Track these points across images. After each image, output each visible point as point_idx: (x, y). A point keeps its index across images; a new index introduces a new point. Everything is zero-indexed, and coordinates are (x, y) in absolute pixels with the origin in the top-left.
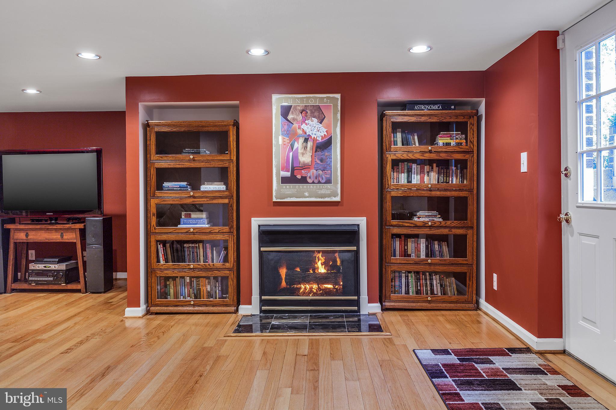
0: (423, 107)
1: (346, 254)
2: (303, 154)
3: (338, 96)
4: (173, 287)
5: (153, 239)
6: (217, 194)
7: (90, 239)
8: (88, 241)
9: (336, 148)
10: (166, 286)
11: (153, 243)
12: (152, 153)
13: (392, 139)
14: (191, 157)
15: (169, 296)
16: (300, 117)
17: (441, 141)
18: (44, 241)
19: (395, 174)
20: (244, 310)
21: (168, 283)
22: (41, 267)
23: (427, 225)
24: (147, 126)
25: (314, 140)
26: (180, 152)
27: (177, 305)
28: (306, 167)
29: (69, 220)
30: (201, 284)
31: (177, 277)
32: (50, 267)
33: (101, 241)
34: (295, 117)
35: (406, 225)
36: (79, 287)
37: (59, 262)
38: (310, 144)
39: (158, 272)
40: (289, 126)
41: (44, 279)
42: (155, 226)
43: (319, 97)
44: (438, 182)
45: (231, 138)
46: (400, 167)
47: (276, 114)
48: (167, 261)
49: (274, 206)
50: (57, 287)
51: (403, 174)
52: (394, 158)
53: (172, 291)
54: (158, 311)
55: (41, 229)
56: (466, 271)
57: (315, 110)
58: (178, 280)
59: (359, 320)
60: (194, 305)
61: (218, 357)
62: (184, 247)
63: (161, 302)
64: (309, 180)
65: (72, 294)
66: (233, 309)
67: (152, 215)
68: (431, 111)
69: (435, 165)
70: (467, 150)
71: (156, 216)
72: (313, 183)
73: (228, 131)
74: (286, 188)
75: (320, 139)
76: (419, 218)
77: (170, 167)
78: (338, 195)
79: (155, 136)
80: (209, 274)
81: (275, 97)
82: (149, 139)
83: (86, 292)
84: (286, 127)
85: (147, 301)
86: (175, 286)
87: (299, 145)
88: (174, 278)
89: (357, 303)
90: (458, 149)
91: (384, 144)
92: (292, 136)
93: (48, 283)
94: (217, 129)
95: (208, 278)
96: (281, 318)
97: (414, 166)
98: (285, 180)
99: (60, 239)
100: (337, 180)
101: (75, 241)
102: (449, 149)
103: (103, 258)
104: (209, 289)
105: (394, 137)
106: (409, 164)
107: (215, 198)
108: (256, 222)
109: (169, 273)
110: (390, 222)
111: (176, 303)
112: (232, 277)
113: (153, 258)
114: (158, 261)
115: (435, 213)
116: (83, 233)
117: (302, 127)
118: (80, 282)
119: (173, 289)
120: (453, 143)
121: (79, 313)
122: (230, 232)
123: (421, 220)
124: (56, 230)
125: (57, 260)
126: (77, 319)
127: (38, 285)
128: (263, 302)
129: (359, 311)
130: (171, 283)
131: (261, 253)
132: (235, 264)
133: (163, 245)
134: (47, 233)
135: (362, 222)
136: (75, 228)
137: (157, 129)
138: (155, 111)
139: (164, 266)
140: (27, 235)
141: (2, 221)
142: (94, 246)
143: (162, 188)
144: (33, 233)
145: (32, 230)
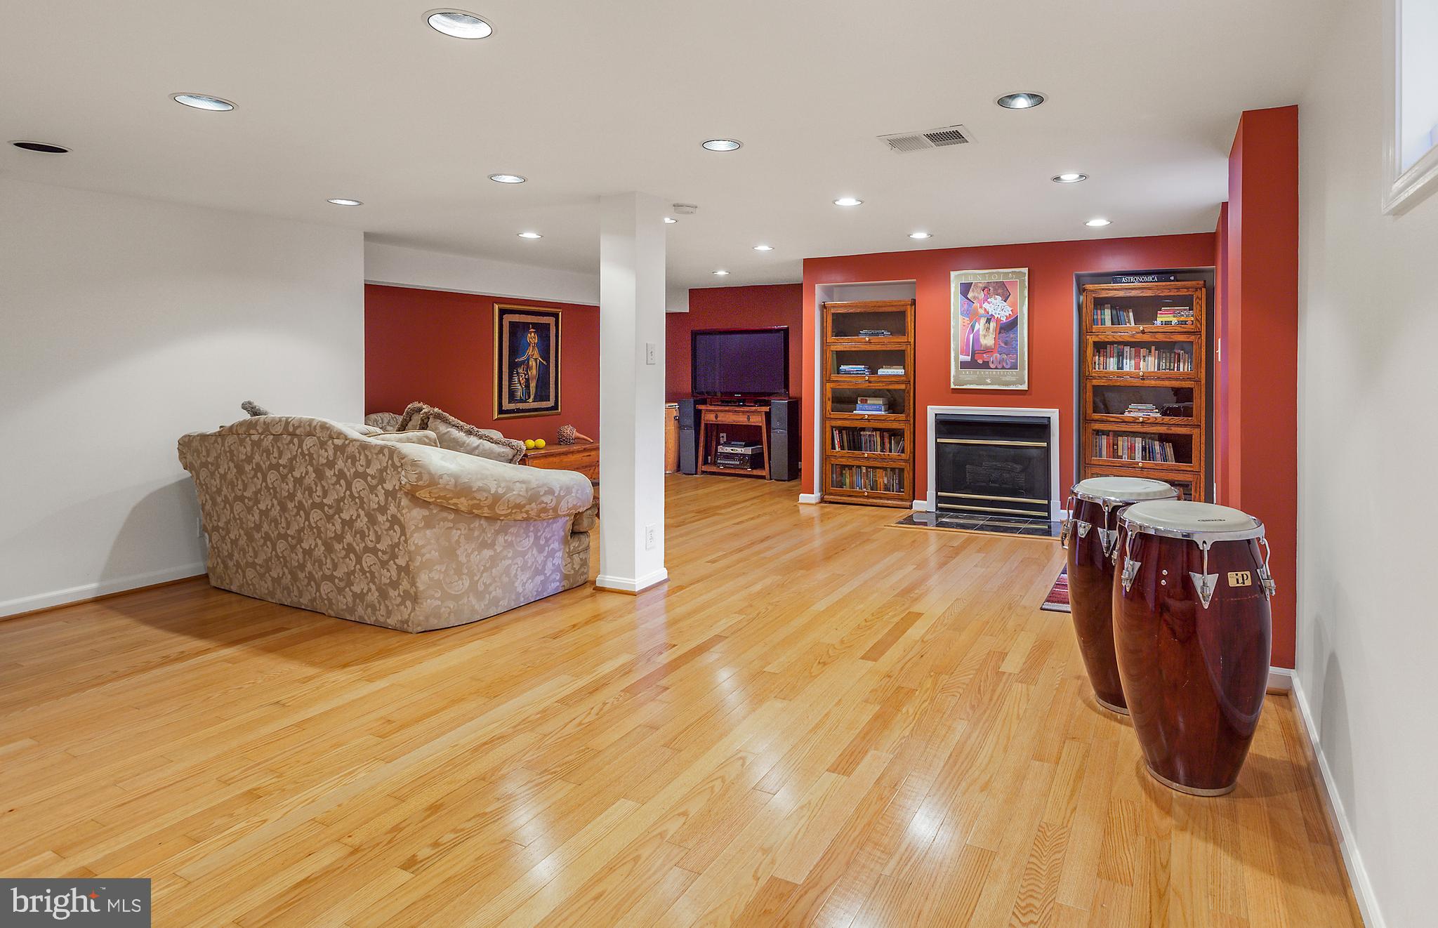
0: (1132, 279)
1: (1035, 450)
2: (985, 336)
3: (1025, 270)
4: (849, 477)
5: (828, 425)
6: (893, 379)
7: (774, 423)
8: (773, 425)
9: (1023, 329)
10: (841, 474)
11: (828, 429)
13: (1099, 317)
14: (867, 339)
15: (844, 485)
16: (982, 295)
17: (1161, 319)
18: (732, 424)
19: (1102, 358)
20: (918, 505)
21: (844, 472)
22: (728, 450)
23: (1138, 421)
24: (824, 307)
25: (998, 320)
26: (857, 334)
27: (852, 495)
28: (988, 350)
29: (756, 403)
30: (878, 475)
31: (853, 466)
32: (732, 450)
33: (785, 426)
34: (976, 295)
35: (1112, 419)
36: (763, 474)
37: (745, 446)
38: (993, 325)
39: (833, 460)
40: (970, 306)
41: (731, 463)
42: (830, 411)
43: (1003, 273)
44: (1159, 369)
45: (909, 319)
46: (1108, 351)
47: (954, 292)
48: (842, 447)
49: (952, 393)
50: (742, 472)
51: (1112, 359)
52: (1097, 340)
53: (848, 481)
54: (832, 500)
55: (729, 411)
56: (1191, 480)
57: (999, 287)
58: (854, 469)
59: (1050, 527)
60: (868, 497)
61: (868, 540)
62: (861, 435)
63: (836, 492)
64: (992, 366)
65: (757, 480)
66: (908, 504)
67: (827, 400)
68: (1143, 284)
69: (1153, 348)
70: (1193, 331)
71: (831, 401)
72: (996, 368)
73: (905, 312)
74: (966, 374)
75: (1004, 319)
76: (1129, 412)
77: (845, 349)
78: (1025, 382)
79: (832, 318)
80: (884, 465)
81: (953, 274)
82: (826, 320)
83: (771, 479)
84: (966, 306)
85: (821, 490)
86: (851, 476)
87: (980, 326)
88: (850, 467)
89: (1047, 508)
90: (1180, 329)
91: (1084, 324)
92: (972, 316)
93: (735, 467)
94: (894, 309)
95: (885, 469)
96: (957, 517)
97: (1127, 349)
98: (964, 365)
99: (747, 421)
100: (1024, 365)
101: (761, 425)
102: (1168, 329)
103: (787, 444)
104: (886, 482)
105: (1101, 315)
106: (1120, 347)
107: (892, 383)
108: (932, 411)
109: (844, 461)
110: (1091, 416)
111: (850, 493)
112: (908, 468)
113: (828, 445)
114: (834, 448)
115: (1150, 406)
116: (768, 415)
117: (984, 306)
118: (764, 468)
120: (1174, 321)
121: (758, 497)
122: (907, 421)
123: (1132, 414)
124: (743, 412)
125: (744, 443)
126: (755, 501)
127: (726, 469)
128: (939, 499)
129: (1049, 517)
130: (847, 472)
131: (938, 445)
132: (912, 455)
133: (839, 432)
134: (734, 414)
135: (1053, 414)
136: (761, 411)
137: (833, 311)
138: (836, 290)
139: (839, 453)
140: (716, 417)
141: (694, 401)
142: (779, 431)
143: (839, 372)
144: (722, 414)
145: (721, 411)
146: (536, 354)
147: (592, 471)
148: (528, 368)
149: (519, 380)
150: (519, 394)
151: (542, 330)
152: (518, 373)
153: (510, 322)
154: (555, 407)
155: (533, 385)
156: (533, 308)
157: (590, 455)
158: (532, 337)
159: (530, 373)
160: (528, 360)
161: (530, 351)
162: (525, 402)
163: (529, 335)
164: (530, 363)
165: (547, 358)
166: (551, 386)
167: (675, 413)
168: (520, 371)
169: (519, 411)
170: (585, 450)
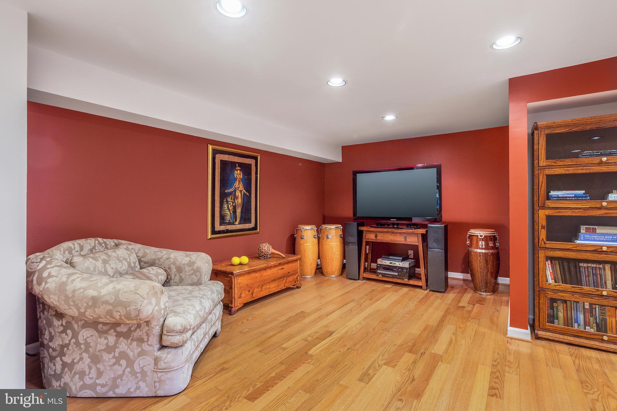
4: (562, 310)
5: (542, 255)
7: (431, 243)
8: (430, 245)
10: (552, 308)
11: (542, 259)
12: (541, 158)
14: (604, 159)
15: (556, 319)
18: (390, 242)
21: (555, 304)
22: (387, 262)
24: (534, 129)
27: (579, 336)
30: (607, 313)
32: (395, 264)
33: (442, 246)
36: (420, 284)
37: (403, 260)
39: (549, 293)
41: (390, 273)
42: (545, 240)
48: (556, 280)
50: (400, 281)
53: (561, 315)
55: (387, 232)
58: (570, 304)
60: (607, 342)
62: (580, 267)
63: (554, 328)
65: (414, 289)
67: (540, 227)
71: (546, 229)
79: (545, 139)
82: (538, 143)
83: (427, 289)
86: (566, 310)
93: (393, 277)
99: (404, 241)
101: (417, 244)
103: (444, 261)
111: (577, 333)
113: (542, 276)
116: (424, 238)
118: (421, 279)
119: (562, 312)
124: (400, 233)
125: (401, 258)
127: (384, 277)
130: (559, 306)
133: (550, 262)
134: (392, 235)
136: (417, 233)
137: (548, 131)
139: (558, 286)
140: (376, 236)
141: (358, 224)
142: (436, 250)
143: (548, 198)
144: (381, 235)
145: (380, 232)
146: (241, 187)
147: (284, 281)
148: (235, 197)
149: (228, 207)
150: (228, 218)
151: (246, 169)
152: (227, 201)
153: (220, 160)
154: (255, 228)
155: (239, 211)
156: (239, 151)
157: (283, 268)
158: (238, 174)
159: (236, 202)
160: (235, 191)
161: (237, 184)
162: (233, 224)
163: (236, 172)
164: (237, 194)
165: (249, 191)
166: (252, 211)
167: (340, 233)
168: (229, 199)
169: (227, 231)
170: (280, 264)
